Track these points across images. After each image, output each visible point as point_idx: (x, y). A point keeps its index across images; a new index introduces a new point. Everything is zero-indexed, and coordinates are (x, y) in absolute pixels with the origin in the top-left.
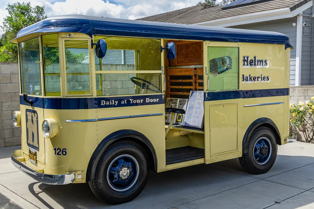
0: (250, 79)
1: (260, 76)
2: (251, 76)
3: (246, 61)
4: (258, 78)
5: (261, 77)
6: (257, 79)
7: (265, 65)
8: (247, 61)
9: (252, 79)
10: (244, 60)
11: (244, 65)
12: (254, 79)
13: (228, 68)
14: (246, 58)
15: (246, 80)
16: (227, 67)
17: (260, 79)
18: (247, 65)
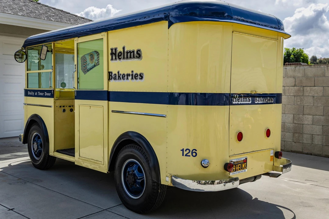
0: (119, 77)
1: (131, 73)
2: (120, 73)
3: (113, 54)
4: (128, 75)
5: (132, 75)
6: (126, 77)
7: (137, 57)
8: (115, 54)
9: (121, 76)
10: (112, 54)
11: (112, 59)
12: (123, 77)
13: (96, 65)
14: (114, 51)
15: (114, 79)
16: (95, 63)
17: (130, 78)
18: (116, 59)
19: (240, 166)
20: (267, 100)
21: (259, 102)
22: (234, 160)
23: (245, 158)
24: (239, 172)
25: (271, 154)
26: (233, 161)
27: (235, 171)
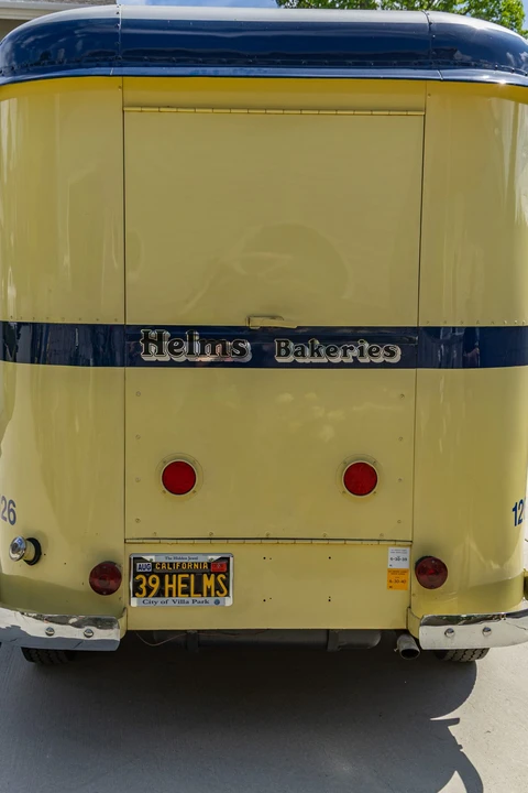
19: (186, 581)
20: (356, 352)
21: (300, 360)
22: (153, 557)
23: (216, 558)
24: (183, 602)
25: (390, 562)
26: (148, 558)
27: (161, 593)
